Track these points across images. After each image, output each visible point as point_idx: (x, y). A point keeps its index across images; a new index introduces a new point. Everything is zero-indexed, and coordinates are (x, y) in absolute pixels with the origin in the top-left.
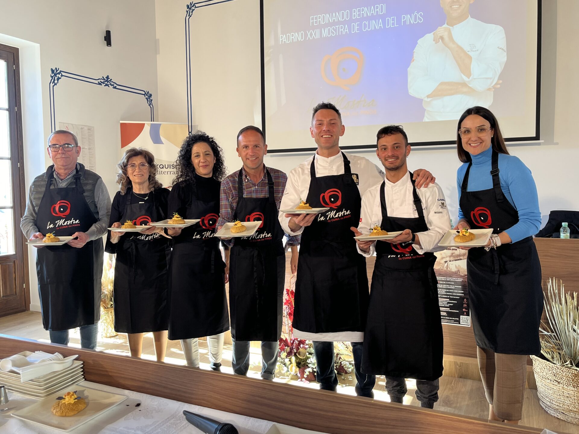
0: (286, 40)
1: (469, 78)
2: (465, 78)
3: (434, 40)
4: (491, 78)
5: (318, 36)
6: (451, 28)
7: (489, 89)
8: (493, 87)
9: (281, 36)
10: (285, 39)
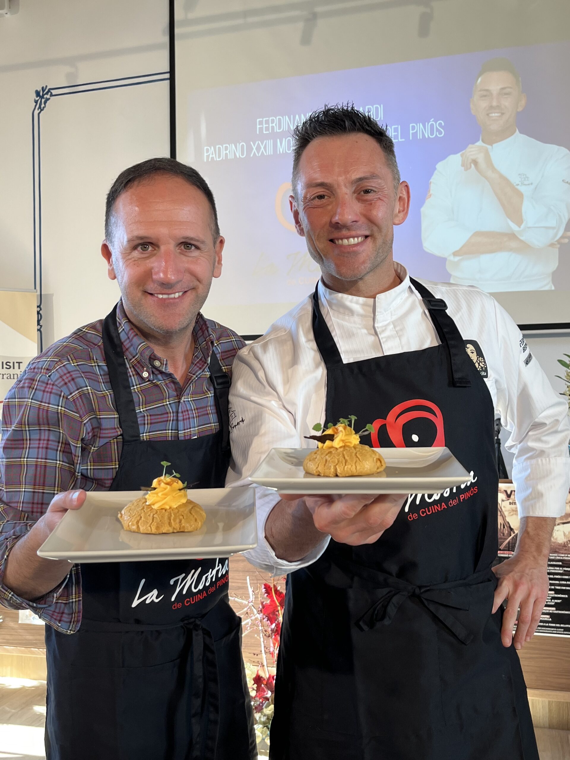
0: (214, 156)
1: (520, 227)
2: (514, 227)
3: (463, 165)
4: (553, 228)
5: (270, 151)
6: (489, 147)
7: (552, 245)
8: (557, 241)
9: (206, 148)
10: (212, 154)
